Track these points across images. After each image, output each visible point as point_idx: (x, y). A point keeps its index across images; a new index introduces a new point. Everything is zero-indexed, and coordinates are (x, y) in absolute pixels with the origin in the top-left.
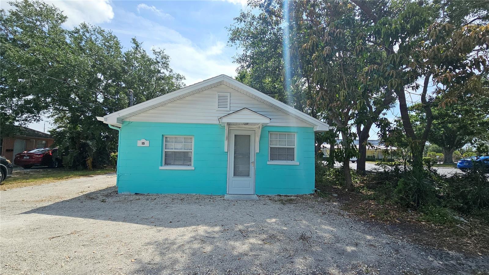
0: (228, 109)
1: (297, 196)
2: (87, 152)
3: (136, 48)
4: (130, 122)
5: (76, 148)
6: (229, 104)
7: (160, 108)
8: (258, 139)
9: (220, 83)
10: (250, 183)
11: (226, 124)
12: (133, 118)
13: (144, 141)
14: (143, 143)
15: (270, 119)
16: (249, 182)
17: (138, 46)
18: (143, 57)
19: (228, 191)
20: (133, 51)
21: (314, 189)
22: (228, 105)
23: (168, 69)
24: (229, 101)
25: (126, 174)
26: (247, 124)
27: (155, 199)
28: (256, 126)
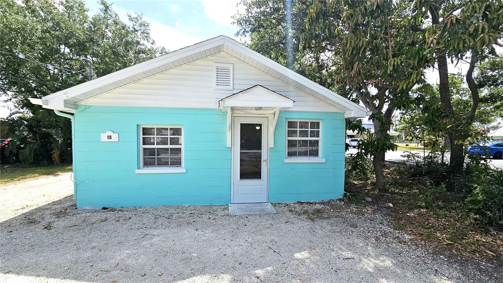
0: (231, 87)
1: (323, 203)
2: (51, 144)
3: (106, 11)
4: (88, 107)
5: (37, 139)
6: (231, 80)
7: (132, 85)
8: (272, 129)
9: (219, 49)
10: (262, 188)
11: (229, 109)
12: (91, 100)
13: (110, 133)
14: (110, 137)
15: (294, 101)
16: (261, 186)
17: (107, 7)
18: (116, 23)
19: (233, 199)
20: (103, 15)
21: (343, 192)
22: (231, 82)
23: (150, 40)
24: (231, 75)
25: (87, 181)
26: (260, 108)
27: (130, 218)
28: (269, 112)
